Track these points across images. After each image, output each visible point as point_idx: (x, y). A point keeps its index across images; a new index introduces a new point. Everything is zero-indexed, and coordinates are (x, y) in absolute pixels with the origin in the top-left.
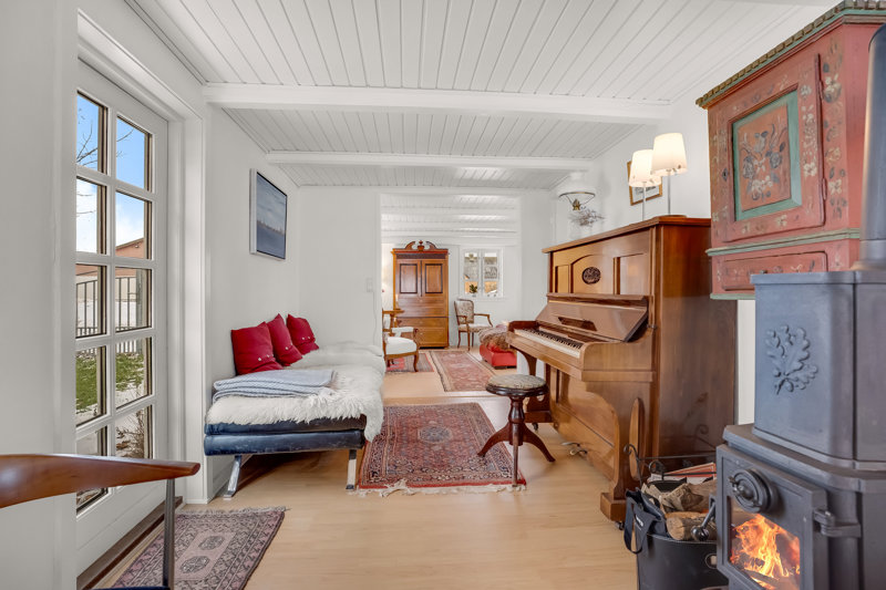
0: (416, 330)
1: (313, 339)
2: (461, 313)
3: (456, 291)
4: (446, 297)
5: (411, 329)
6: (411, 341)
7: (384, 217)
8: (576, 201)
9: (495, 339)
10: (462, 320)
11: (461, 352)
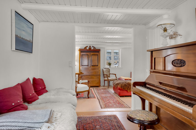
0: (88, 82)
1: (45, 88)
2: (105, 73)
3: (103, 65)
4: (100, 67)
5: (86, 81)
6: (87, 86)
7: (77, 36)
8: (165, 28)
9: (120, 84)
10: (105, 76)
11: (105, 89)
